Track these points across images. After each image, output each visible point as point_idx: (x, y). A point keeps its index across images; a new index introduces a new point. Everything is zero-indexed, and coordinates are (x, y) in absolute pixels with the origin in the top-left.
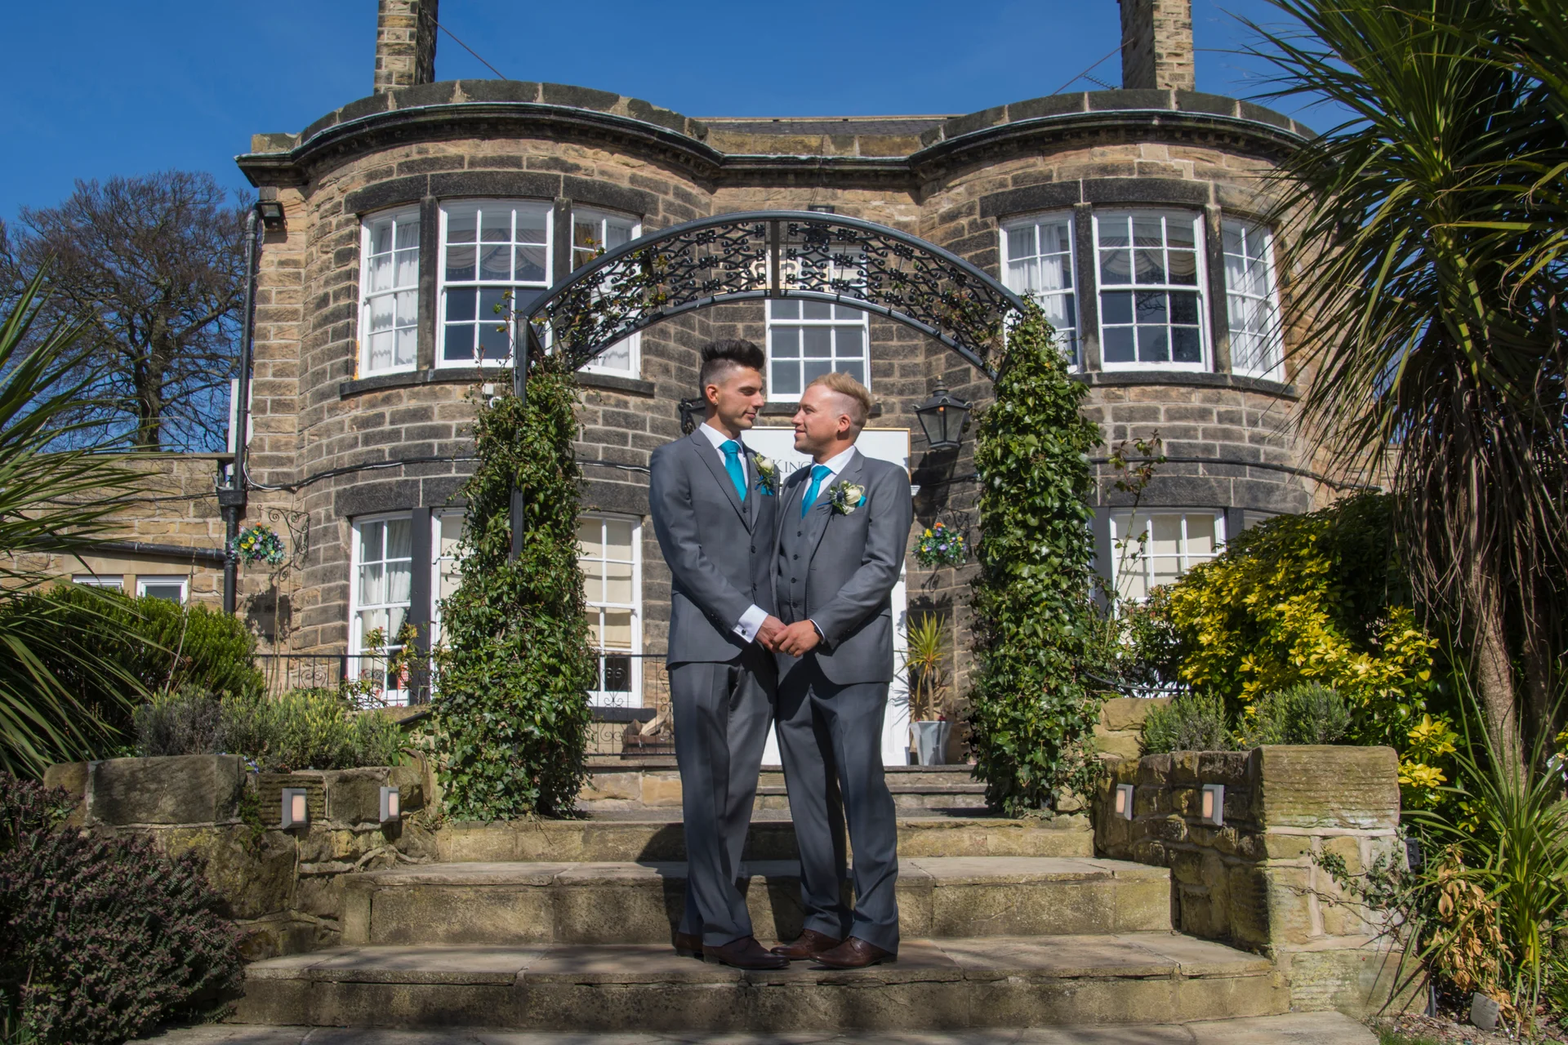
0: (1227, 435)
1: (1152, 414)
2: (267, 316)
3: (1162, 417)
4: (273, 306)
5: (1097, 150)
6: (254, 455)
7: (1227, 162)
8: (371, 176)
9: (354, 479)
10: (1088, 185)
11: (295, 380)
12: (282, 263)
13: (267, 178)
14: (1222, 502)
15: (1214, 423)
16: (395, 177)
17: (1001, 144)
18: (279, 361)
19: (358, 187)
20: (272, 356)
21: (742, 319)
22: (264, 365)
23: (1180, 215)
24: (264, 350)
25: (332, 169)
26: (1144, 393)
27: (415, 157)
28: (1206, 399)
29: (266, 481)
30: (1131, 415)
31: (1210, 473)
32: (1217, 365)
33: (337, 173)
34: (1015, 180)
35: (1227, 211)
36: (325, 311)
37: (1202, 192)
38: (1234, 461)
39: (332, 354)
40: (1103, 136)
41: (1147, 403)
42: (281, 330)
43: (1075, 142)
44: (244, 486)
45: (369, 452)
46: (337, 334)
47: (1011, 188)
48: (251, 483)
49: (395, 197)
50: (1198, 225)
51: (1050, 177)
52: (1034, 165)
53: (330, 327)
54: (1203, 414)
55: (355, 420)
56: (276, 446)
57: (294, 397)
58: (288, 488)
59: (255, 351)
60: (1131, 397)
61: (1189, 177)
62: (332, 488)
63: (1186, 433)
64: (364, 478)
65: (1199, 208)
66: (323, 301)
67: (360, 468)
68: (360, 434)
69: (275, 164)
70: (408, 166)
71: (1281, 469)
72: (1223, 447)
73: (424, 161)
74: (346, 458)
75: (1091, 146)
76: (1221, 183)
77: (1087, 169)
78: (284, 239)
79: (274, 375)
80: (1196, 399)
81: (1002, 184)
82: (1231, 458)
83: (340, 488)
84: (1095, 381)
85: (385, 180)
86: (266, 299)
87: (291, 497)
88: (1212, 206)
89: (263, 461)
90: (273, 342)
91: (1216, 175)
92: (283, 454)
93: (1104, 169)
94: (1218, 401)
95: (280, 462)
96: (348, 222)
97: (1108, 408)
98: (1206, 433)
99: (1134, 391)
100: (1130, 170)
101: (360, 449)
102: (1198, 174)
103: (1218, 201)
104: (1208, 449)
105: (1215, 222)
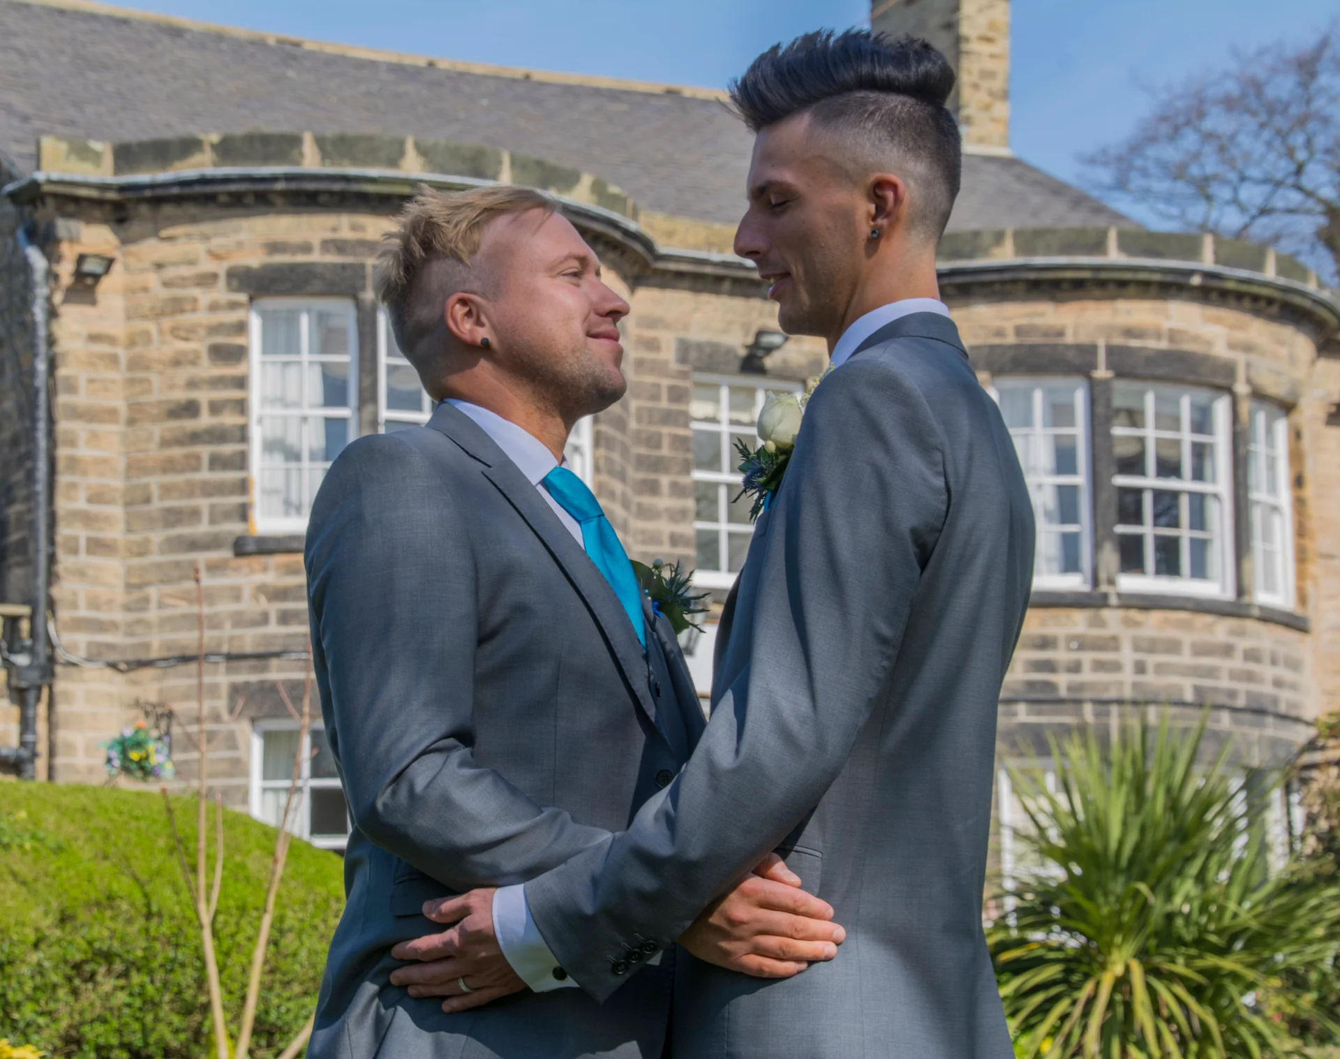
0: (1250, 677)
1: (1173, 647)
2: (76, 413)
3: (1186, 650)
4: (82, 399)
5: (1122, 305)
6: (63, 614)
7: (1259, 330)
8: (274, 247)
9: (264, 669)
10: (1111, 350)
11: (117, 511)
12: (94, 338)
13: (71, 208)
14: (1246, 761)
15: (1237, 663)
16: (316, 257)
17: (1003, 283)
18: (94, 480)
19: (255, 260)
20: (84, 473)
21: (666, 470)
22: (73, 486)
23: (1203, 395)
24: (74, 462)
25: (194, 220)
26: (1167, 622)
27: (346, 234)
28: (1233, 632)
29: (82, 653)
30: (1152, 646)
31: (1236, 722)
32: (1241, 591)
33: (206, 228)
34: (1019, 331)
35: (1259, 396)
36: (190, 424)
37: (1229, 370)
38: (1258, 711)
39: (210, 489)
40: (1132, 290)
41: (1171, 633)
42: (94, 438)
43: (1097, 292)
44: (52, 660)
45: (289, 636)
46: (217, 462)
47: (1011, 339)
48: (60, 654)
49: (318, 285)
50: (1221, 409)
51: (1061, 334)
52: (1042, 315)
53: (205, 451)
54: (1227, 651)
55: (262, 589)
56: (94, 604)
57: (116, 533)
58: (113, 666)
59: (61, 465)
60: (1153, 623)
61: (1221, 351)
62: (222, 678)
63: (1211, 672)
64: (281, 669)
65: (1226, 389)
66: (190, 409)
67: (277, 655)
68: (274, 608)
69: (94, 194)
70: (340, 246)
71: (1297, 720)
72: (1249, 694)
73: (362, 243)
74: (249, 639)
75: (1113, 298)
76: (1253, 358)
77: (1109, 330)
78: (93, 302)
79: (90, 500)
80: (1221, 630)
81: (1000, 333)
82: (1254, 705)
83: (240, 679)
84: (1113, 600)
85: (300, 258)
86: (72, 389)
87: (119, 678)
88: (1241, 388)
89: (79, 624)
90: (84, 452)
91: (1248, 348)
92: (103, 616)
93: (1129, 332)
94: (1241, 633)
95: (101, 627)
96: (233, 306)
97: (1126, 636)
98: (1234, 675)
99: (1155, 617)
100: (1158, 335)
101: (273, 628)
102: (1232, 346)
103: (1249, 381)
104: (1232, 694)
105: (1245, 407)
